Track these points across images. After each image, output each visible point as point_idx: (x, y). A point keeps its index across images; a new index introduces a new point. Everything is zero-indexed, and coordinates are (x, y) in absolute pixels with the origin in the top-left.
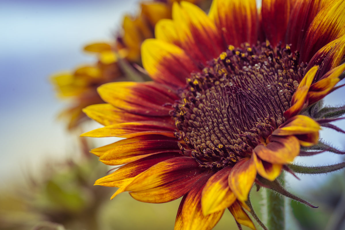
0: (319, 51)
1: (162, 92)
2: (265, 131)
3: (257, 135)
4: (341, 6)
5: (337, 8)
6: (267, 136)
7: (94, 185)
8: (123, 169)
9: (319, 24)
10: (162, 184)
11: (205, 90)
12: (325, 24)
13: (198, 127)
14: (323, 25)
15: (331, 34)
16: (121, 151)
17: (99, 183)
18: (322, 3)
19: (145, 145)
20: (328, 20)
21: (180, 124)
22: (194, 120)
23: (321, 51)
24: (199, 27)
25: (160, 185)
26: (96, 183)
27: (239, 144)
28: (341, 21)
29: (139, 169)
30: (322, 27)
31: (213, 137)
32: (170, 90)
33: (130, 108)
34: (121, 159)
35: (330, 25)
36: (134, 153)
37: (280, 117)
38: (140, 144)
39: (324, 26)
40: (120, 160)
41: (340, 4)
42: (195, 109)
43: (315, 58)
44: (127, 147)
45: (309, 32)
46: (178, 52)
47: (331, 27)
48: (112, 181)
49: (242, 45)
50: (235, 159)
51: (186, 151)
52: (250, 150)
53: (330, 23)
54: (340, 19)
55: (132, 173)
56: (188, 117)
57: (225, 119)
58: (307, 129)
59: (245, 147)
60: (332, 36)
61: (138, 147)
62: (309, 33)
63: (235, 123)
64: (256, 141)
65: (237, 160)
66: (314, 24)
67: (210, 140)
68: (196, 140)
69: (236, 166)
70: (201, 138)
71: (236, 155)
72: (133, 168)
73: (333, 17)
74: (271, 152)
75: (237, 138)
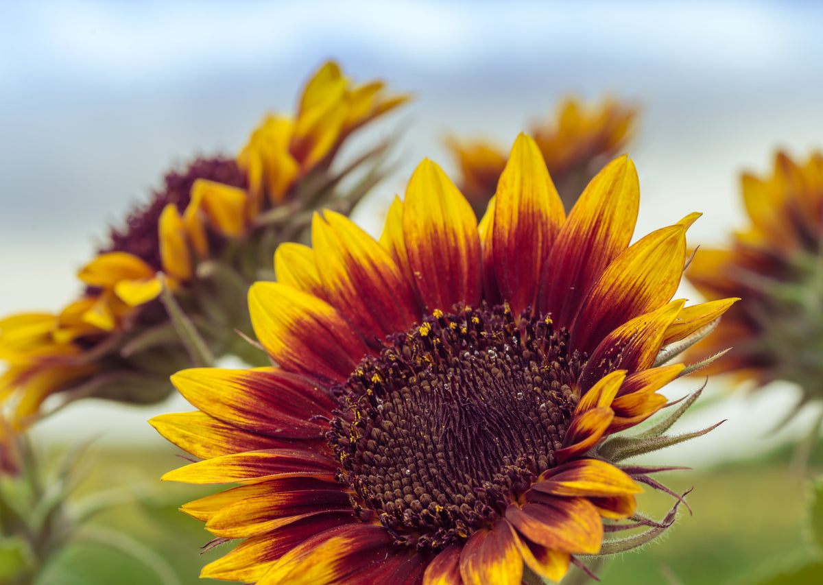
0: (611, 334)
1: (302, 390)
2: (521, 482)
3: (507, 489)
4: (653, 255)
5: (647, 258)
6: (523, 491)
7: (201, 577)
8: (248, 545)
9: (611, 284)
10: (334, 578)
11: (390, 392)
12: (623, 285)
13: (383, 466)
14: (620, 285)
15: (633, 304)
16: (244, 510)
17: (210, 574)
18: (612, 242)
19: (287, 500)
20: (628, 278)
21: (348, 457)
22: (374, 452)
23: (616, 333)
24: (365, 263)
25: (331, 580)
26: (204, 573)
27: (472, 504)
28: (653, 282)
29: (279, 546)
30: (617, 289)
31: (418, 488)
32: (316, 387)
33: (243, 421)
34: (243, 526)
35: (633, 287)
36: (266, 514)
37: (542, 454)
38: (278, 499)
39: (621, 287)
40: (243, 528)
41: (653, 251)
42: (376, 430)
43: (605, 346)
44: (256, 502)
45: (593, 297)
46: (324, 310)
47: (634, 291)
48: (232, 570)
49: (454, 307)
50: (464, 533)
51: (363, 512)
52: (493, 517)
53: (633, 283)
54: (652, 277)
55: (266, 552)
56: (361, 445)
57: (439, 454)
58: (614, 490)
59: (484, 511)
60: (634, 307)
61: (275, 503)
62: (591, 299)
63: (459, 463)
64: (503, 500)
65: (468, 534)
66: (602, 284)
67: (412, 492)
68: (383, 491)
69: (470, 546)
70: (392, 490)
71: (467, 524)
72: (268, 543)
73: (639, 273)
74: (545, 527)
75: (466, 493)
